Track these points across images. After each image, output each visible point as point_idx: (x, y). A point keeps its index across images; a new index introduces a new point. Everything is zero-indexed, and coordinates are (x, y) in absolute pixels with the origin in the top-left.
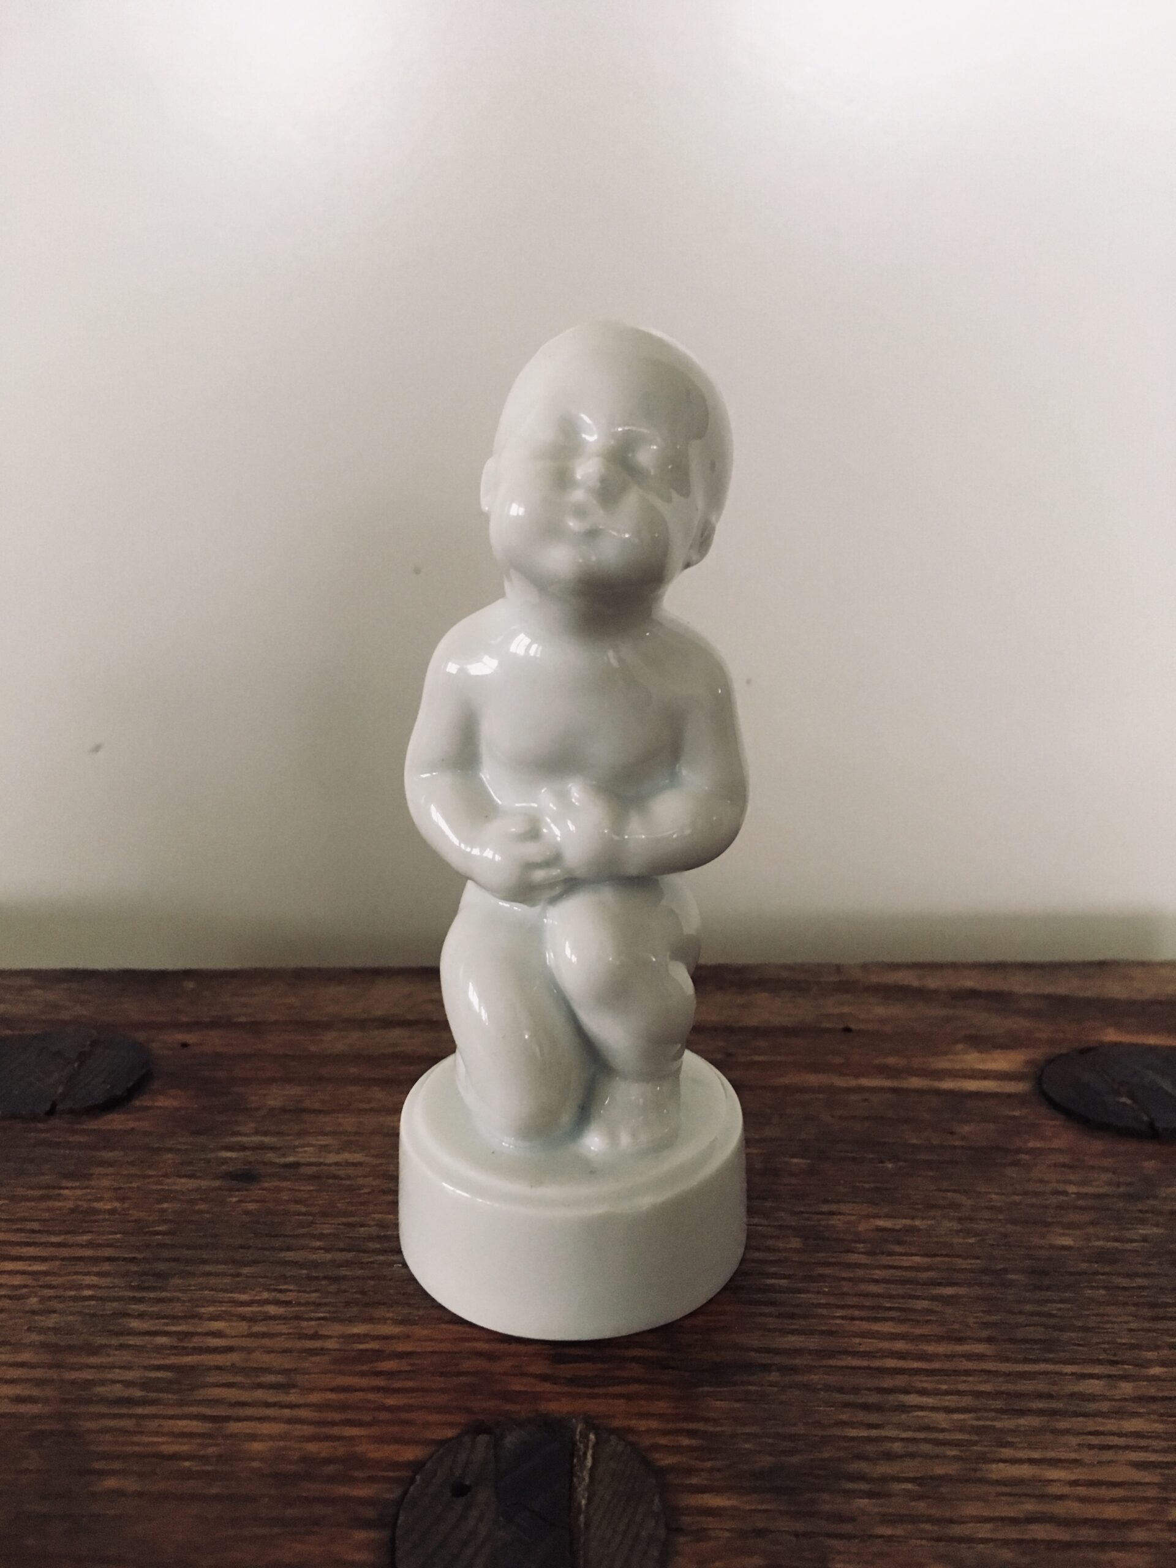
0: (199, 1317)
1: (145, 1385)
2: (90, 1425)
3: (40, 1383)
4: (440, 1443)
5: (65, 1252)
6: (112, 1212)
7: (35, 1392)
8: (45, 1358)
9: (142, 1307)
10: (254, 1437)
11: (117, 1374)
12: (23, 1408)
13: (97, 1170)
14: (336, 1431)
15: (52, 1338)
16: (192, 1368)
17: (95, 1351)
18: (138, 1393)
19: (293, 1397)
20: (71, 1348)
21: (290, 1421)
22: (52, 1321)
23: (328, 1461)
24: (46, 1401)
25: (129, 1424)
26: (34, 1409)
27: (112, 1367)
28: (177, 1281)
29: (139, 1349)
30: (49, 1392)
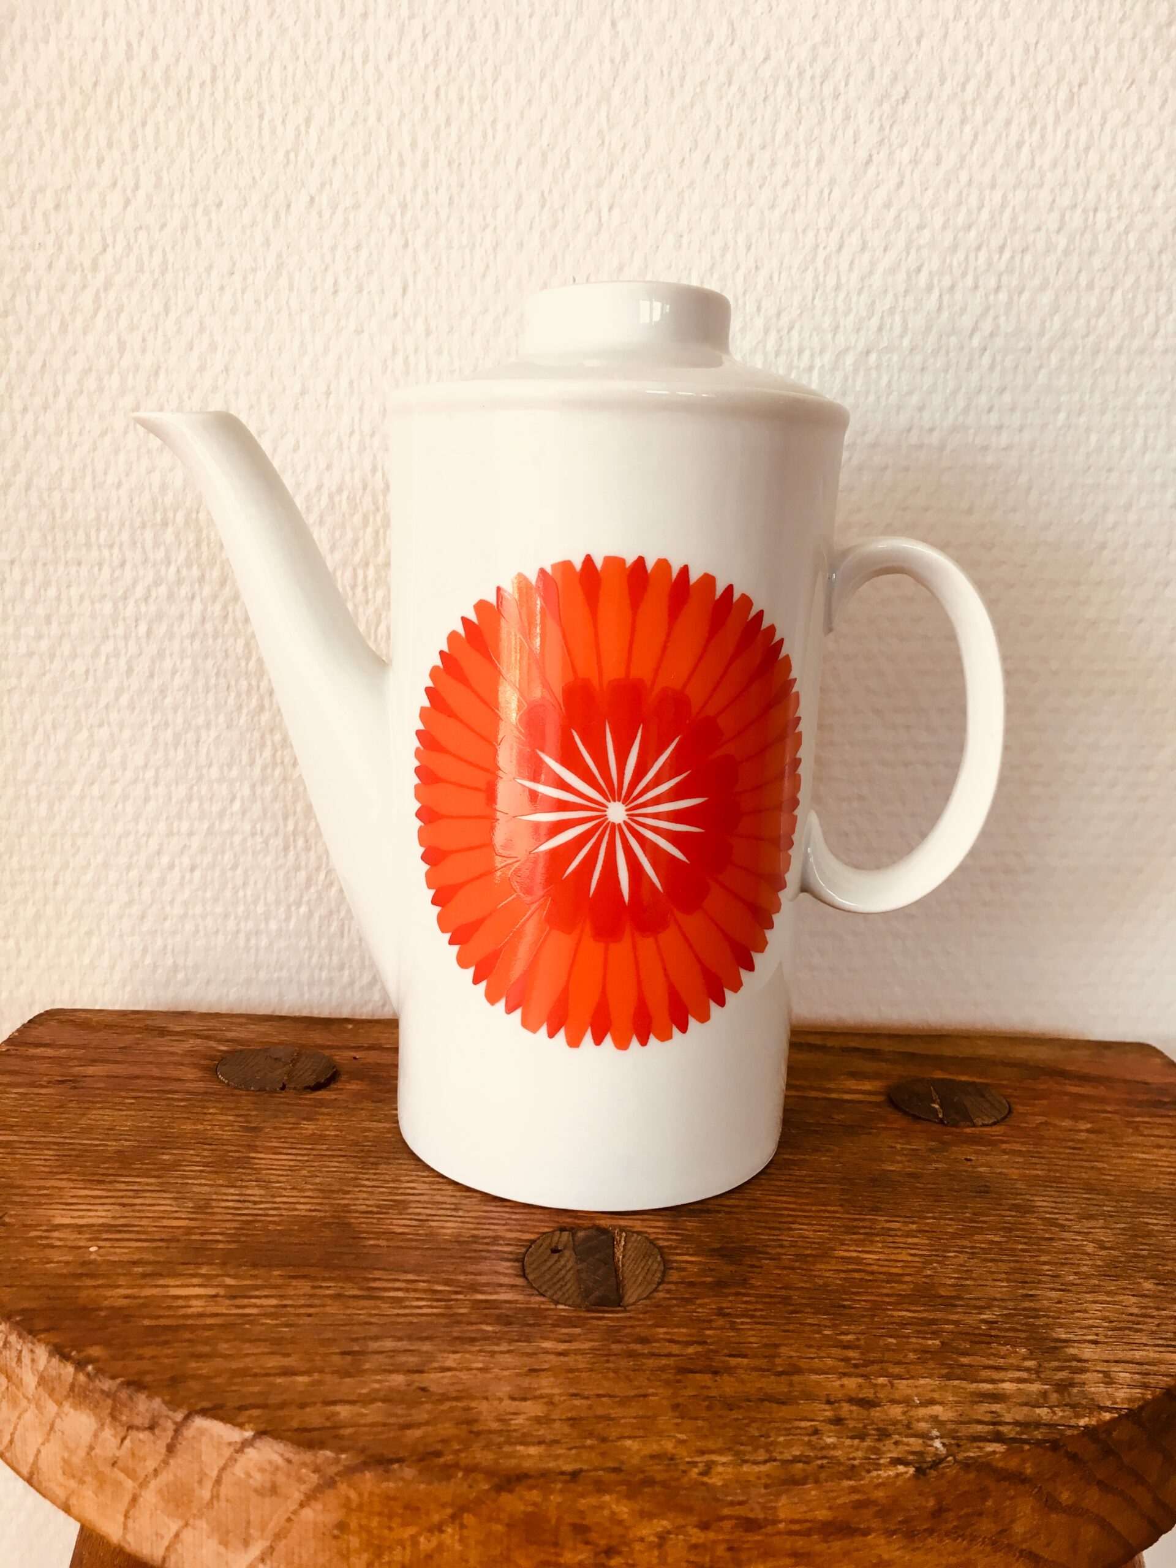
0: (401, 1181)
1: (378, 1206)
2: (352, 1221)
3: (321, 1204)
4: (544, 1233)
5: (315, 1152)
6: (337, 1136)
7: (318, 1207)
8: (321, 1195)
9: (367, 1176)
10: (443, 1228)
11: (361, 1202)
12: (314, 1214)
13: (321, 1117)
14: (487, 1227)
15: (320, 1187)
16: (403, 1201)
17: (348, 1192)
18: (375, 1210)
19: (460, 1213)
20: (333, 1191)
21: (462, 1222)
22: (318, 1180)
23: (485, 1238)
24: (326, 1211)
25: (375, 1221)
26: (322, 1214)
27: (358, 1199)
28: (383, 1166)
29: (372, 1193)
30: (327, 1208)
